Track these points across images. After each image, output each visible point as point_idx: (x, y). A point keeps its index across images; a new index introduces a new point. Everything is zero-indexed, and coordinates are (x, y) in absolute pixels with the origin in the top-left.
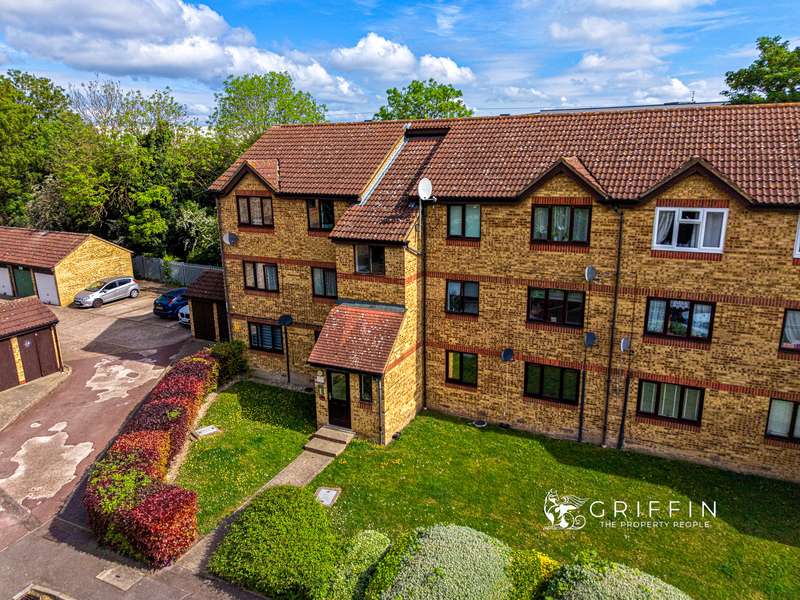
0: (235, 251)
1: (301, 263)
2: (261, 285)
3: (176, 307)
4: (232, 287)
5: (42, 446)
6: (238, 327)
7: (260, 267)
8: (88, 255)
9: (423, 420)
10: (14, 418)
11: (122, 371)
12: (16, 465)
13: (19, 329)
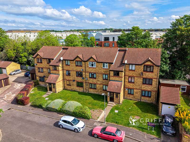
0: (37, 66)
1: (46, 68)
2: (41, 71)
3: (28, 75)
4: (36, 72)
5: (8, 95)
6: (38, 78)
7: (40, 69)
8: (12, 65)
9: (63, 90)
10: (3, 91)
11: (19, 85)
12: (5, 97)
13: (3, 78)
